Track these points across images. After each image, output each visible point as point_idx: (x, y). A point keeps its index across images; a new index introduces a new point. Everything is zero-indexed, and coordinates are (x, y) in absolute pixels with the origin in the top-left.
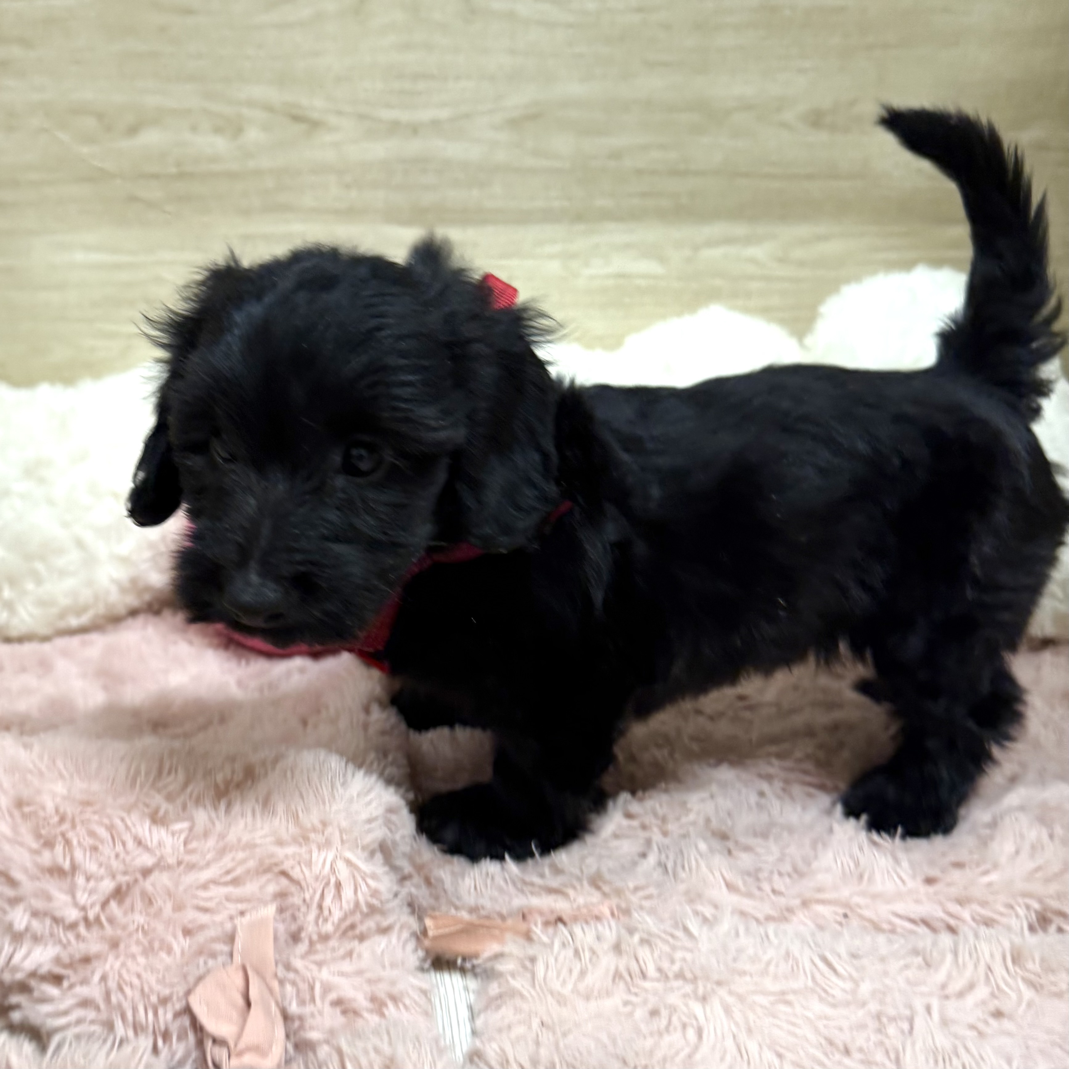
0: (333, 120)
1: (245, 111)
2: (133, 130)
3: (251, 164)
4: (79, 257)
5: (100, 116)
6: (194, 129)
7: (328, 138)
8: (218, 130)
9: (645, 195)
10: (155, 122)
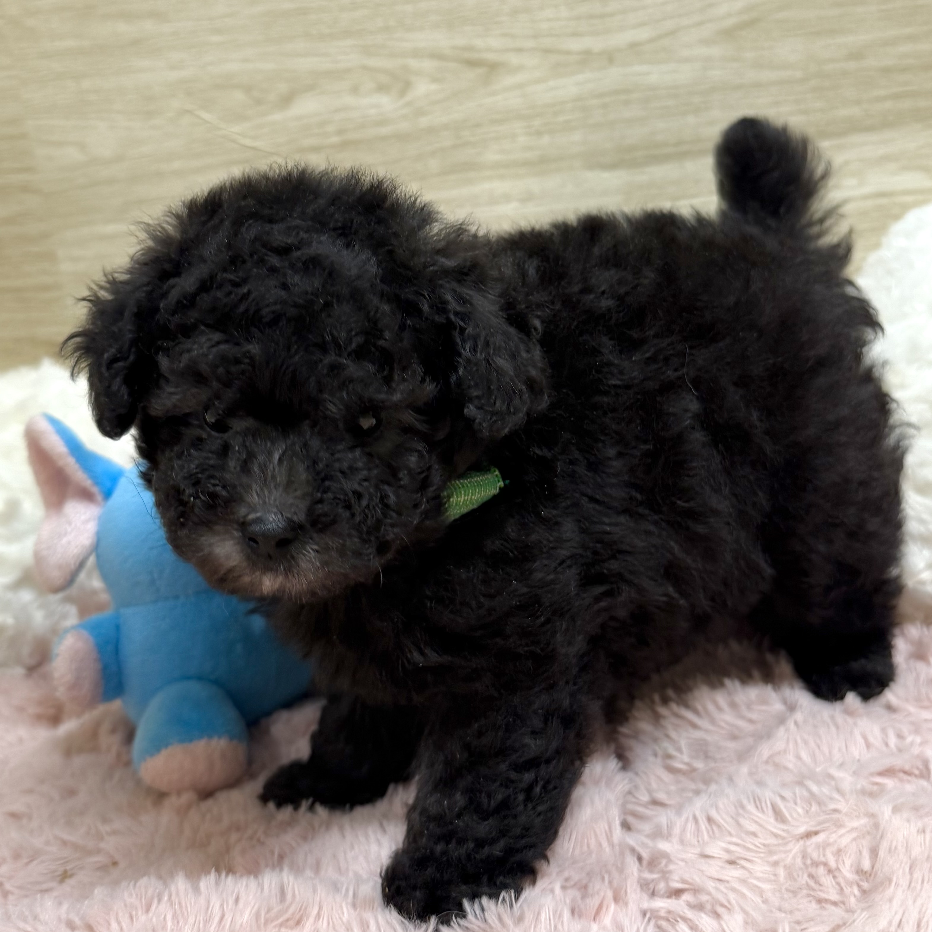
1: (413, 63)
2: (287, 100)
5: (248, 89)
8: (381, 88)
9: (896, 97)
10: (311, 88)
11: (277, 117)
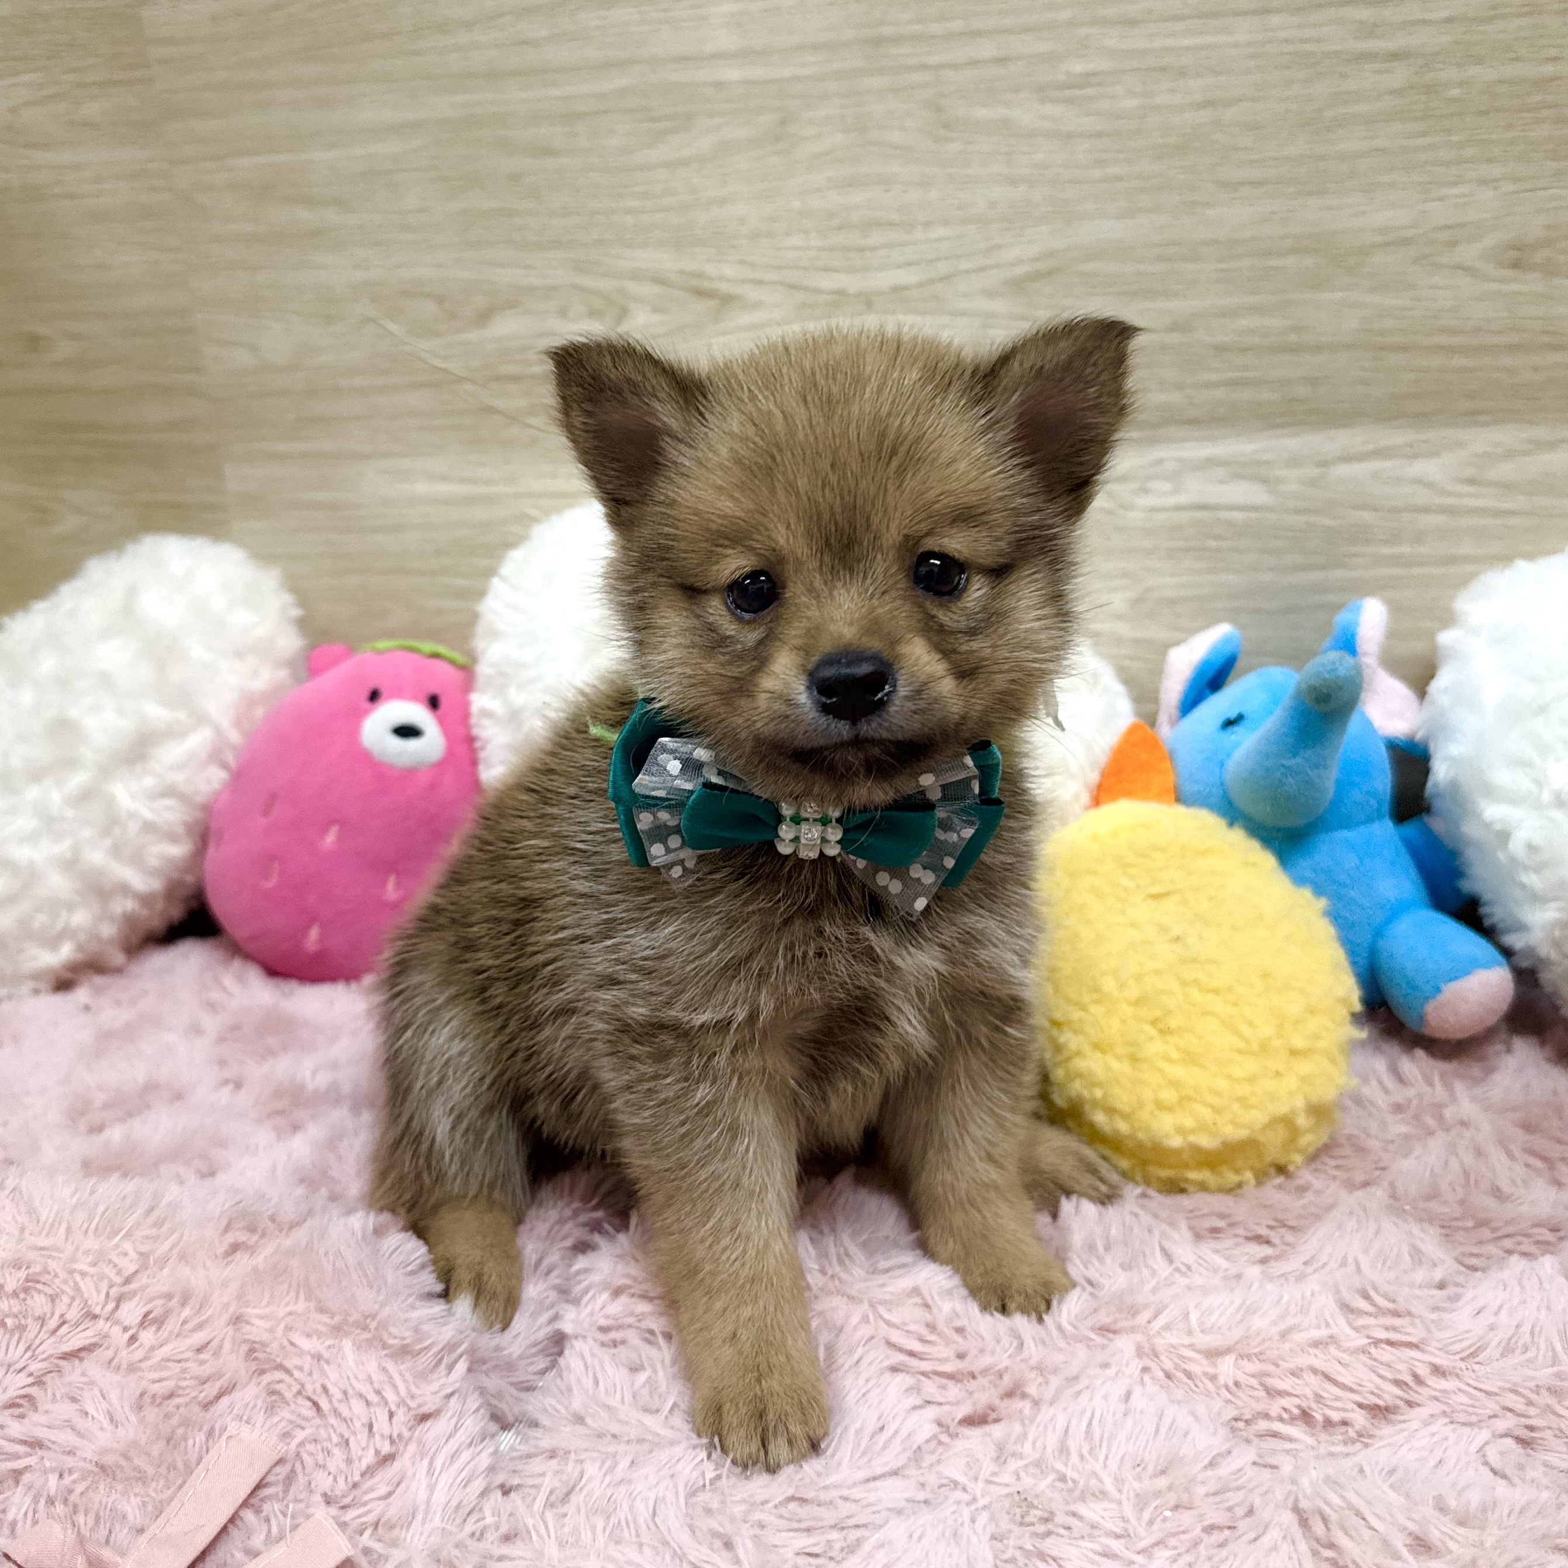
0: (751, 293)
1: (631, 286)
2: (484, 317)
4: (422, 488)
5: (440, 300)
6: (563, 312)
7: (745, 318)
8: (593, 311)
9: (1233, 383)
10: (512, 305)
11: (473, 335)
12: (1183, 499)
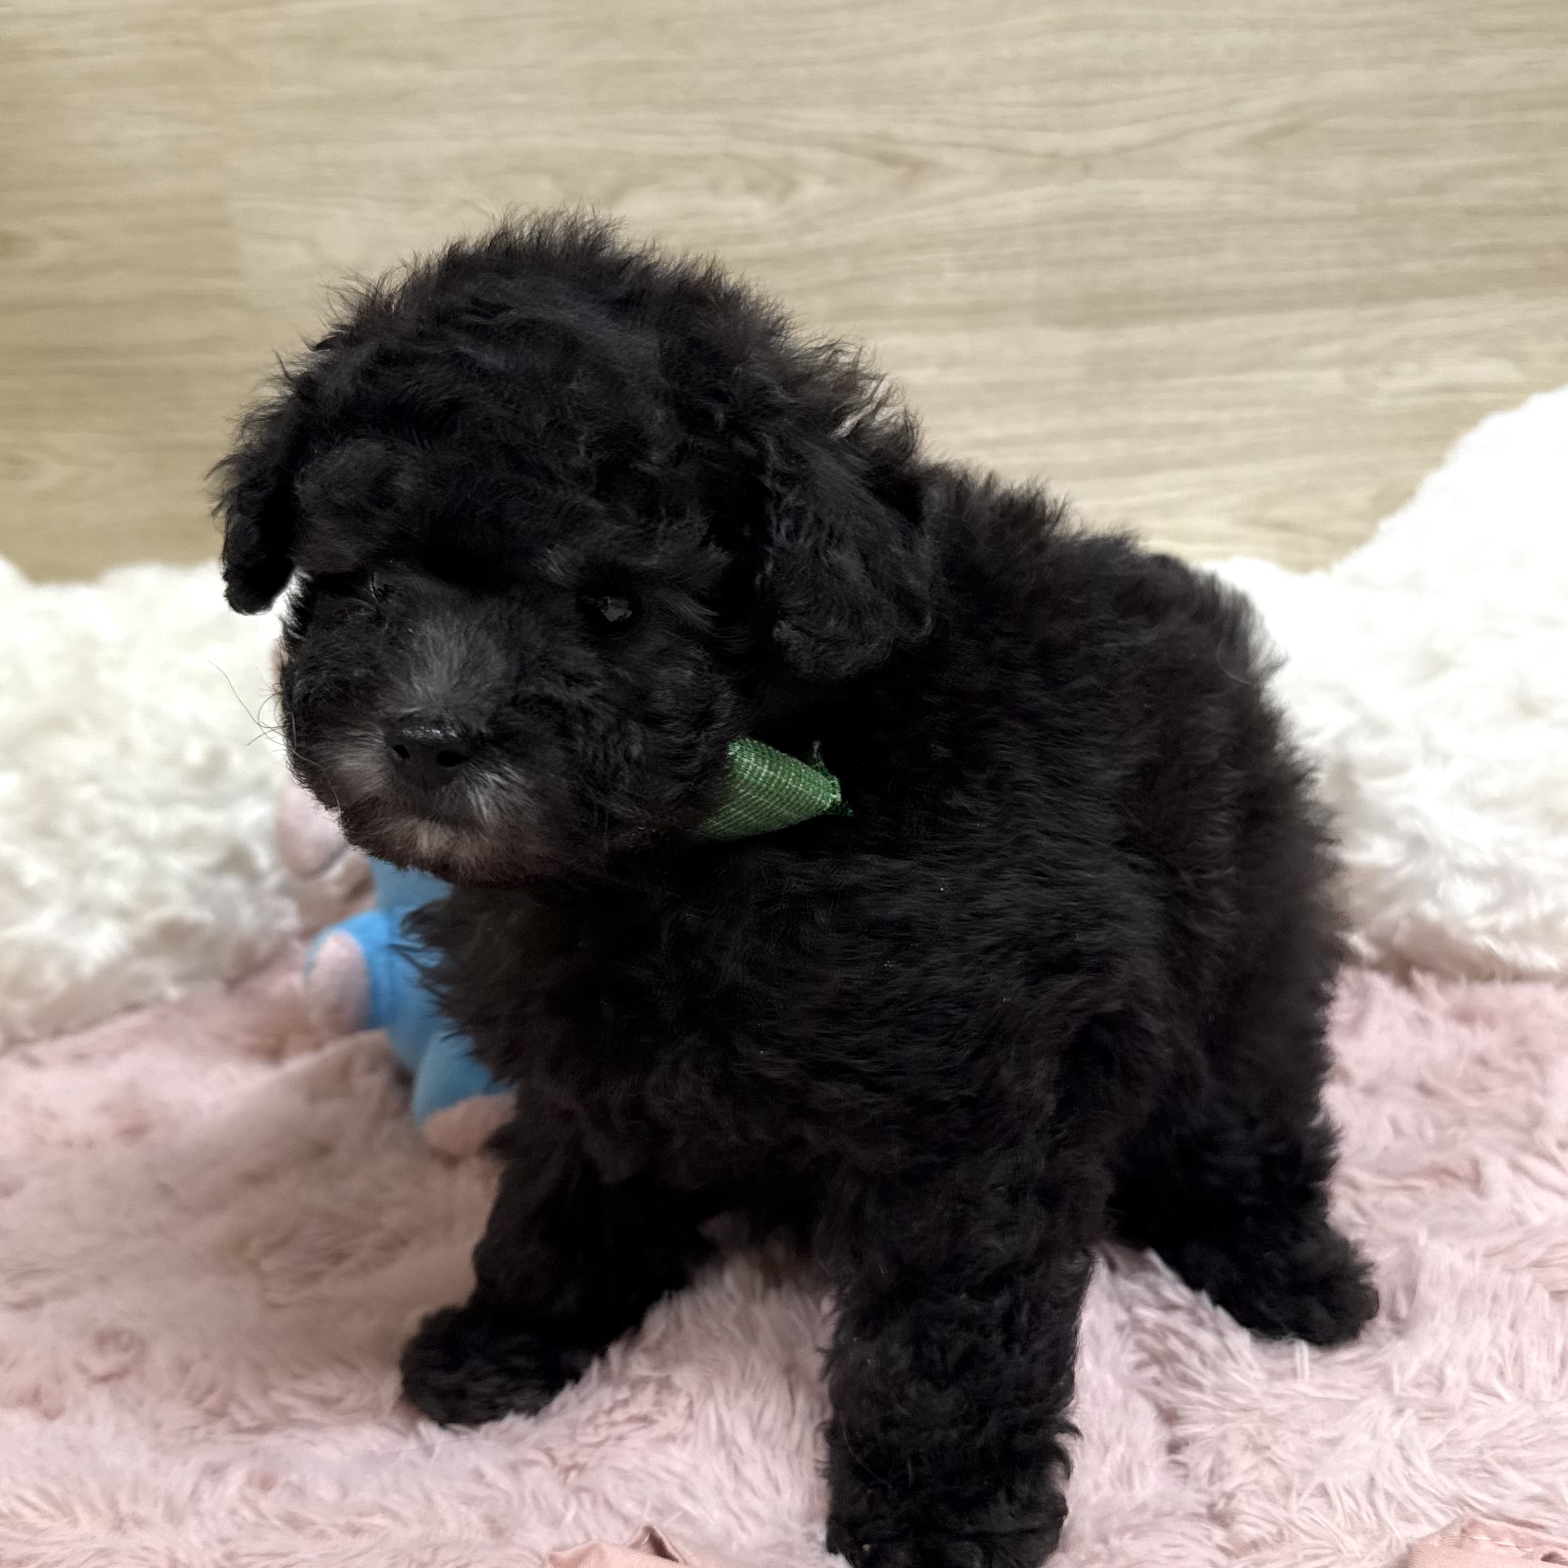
0: (948, 157)
1: (802, 153)
3: (811, 240)
5: (558, 174)
6: (714, 187)
7: (939, 188)
8: (754, 187)
10: (650, 180)
12: (1428, 380)
